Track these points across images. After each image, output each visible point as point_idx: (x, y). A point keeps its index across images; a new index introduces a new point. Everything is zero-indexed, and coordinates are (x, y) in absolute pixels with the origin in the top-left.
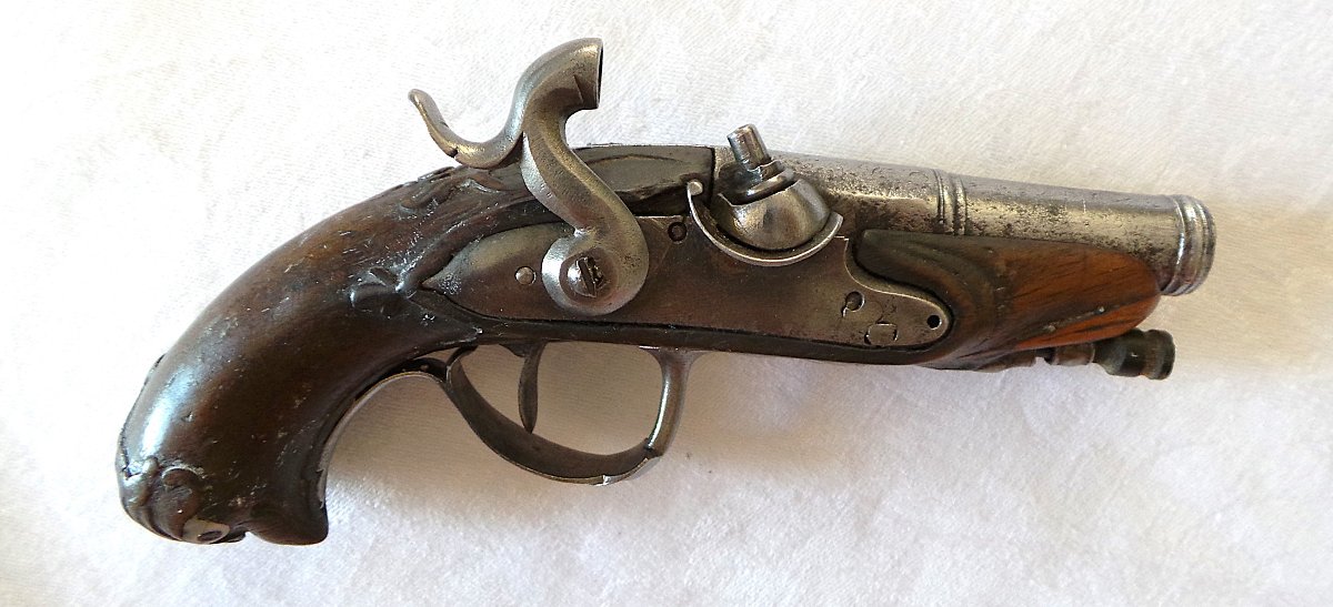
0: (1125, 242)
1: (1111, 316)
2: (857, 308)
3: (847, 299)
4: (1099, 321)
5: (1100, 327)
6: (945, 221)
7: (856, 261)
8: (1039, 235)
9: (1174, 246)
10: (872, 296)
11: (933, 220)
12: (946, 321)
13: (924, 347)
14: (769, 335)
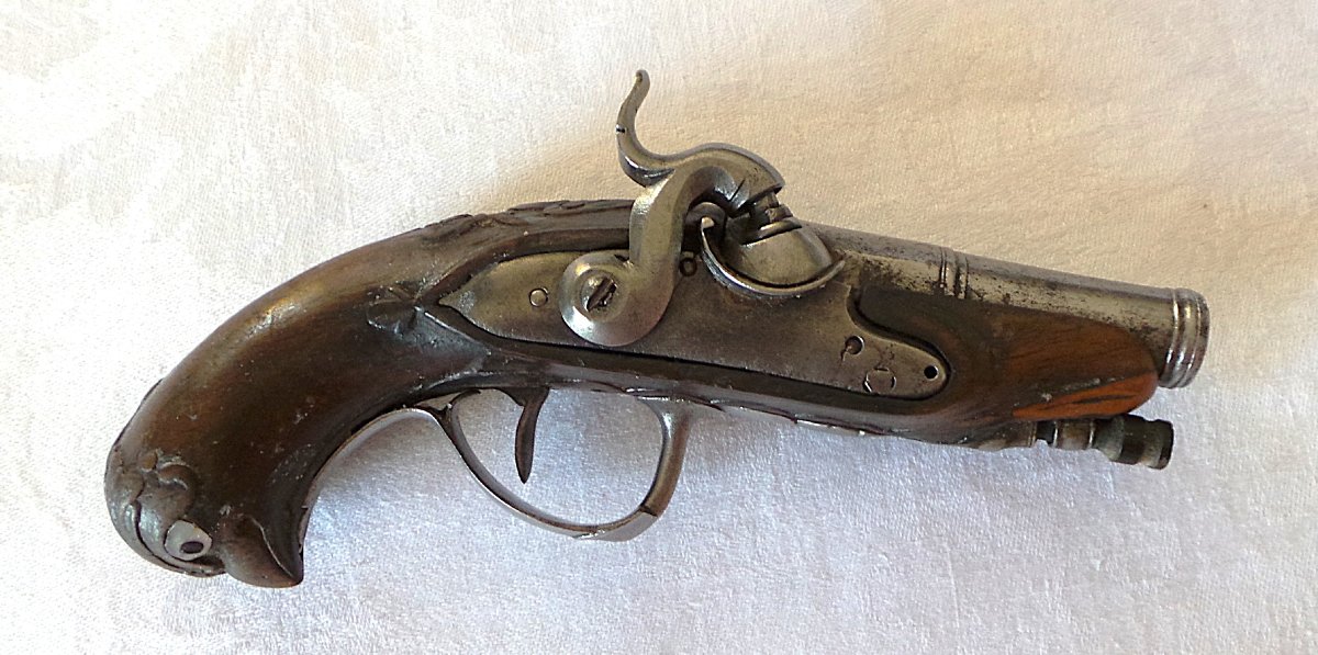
0: (1121, 319)
1: (1106, 390)
2: (856, 353)
3: (847, 344)
4: (1095, 393)
5: (1097, 400)
6: (945, 285)
7: (857, 309)
8: (1036, 307)
9: (1168, 326)
10: (870, 344)
11: (934, 283)
12: (944, 377)
13: (922, 398)
14: (771, 375)
